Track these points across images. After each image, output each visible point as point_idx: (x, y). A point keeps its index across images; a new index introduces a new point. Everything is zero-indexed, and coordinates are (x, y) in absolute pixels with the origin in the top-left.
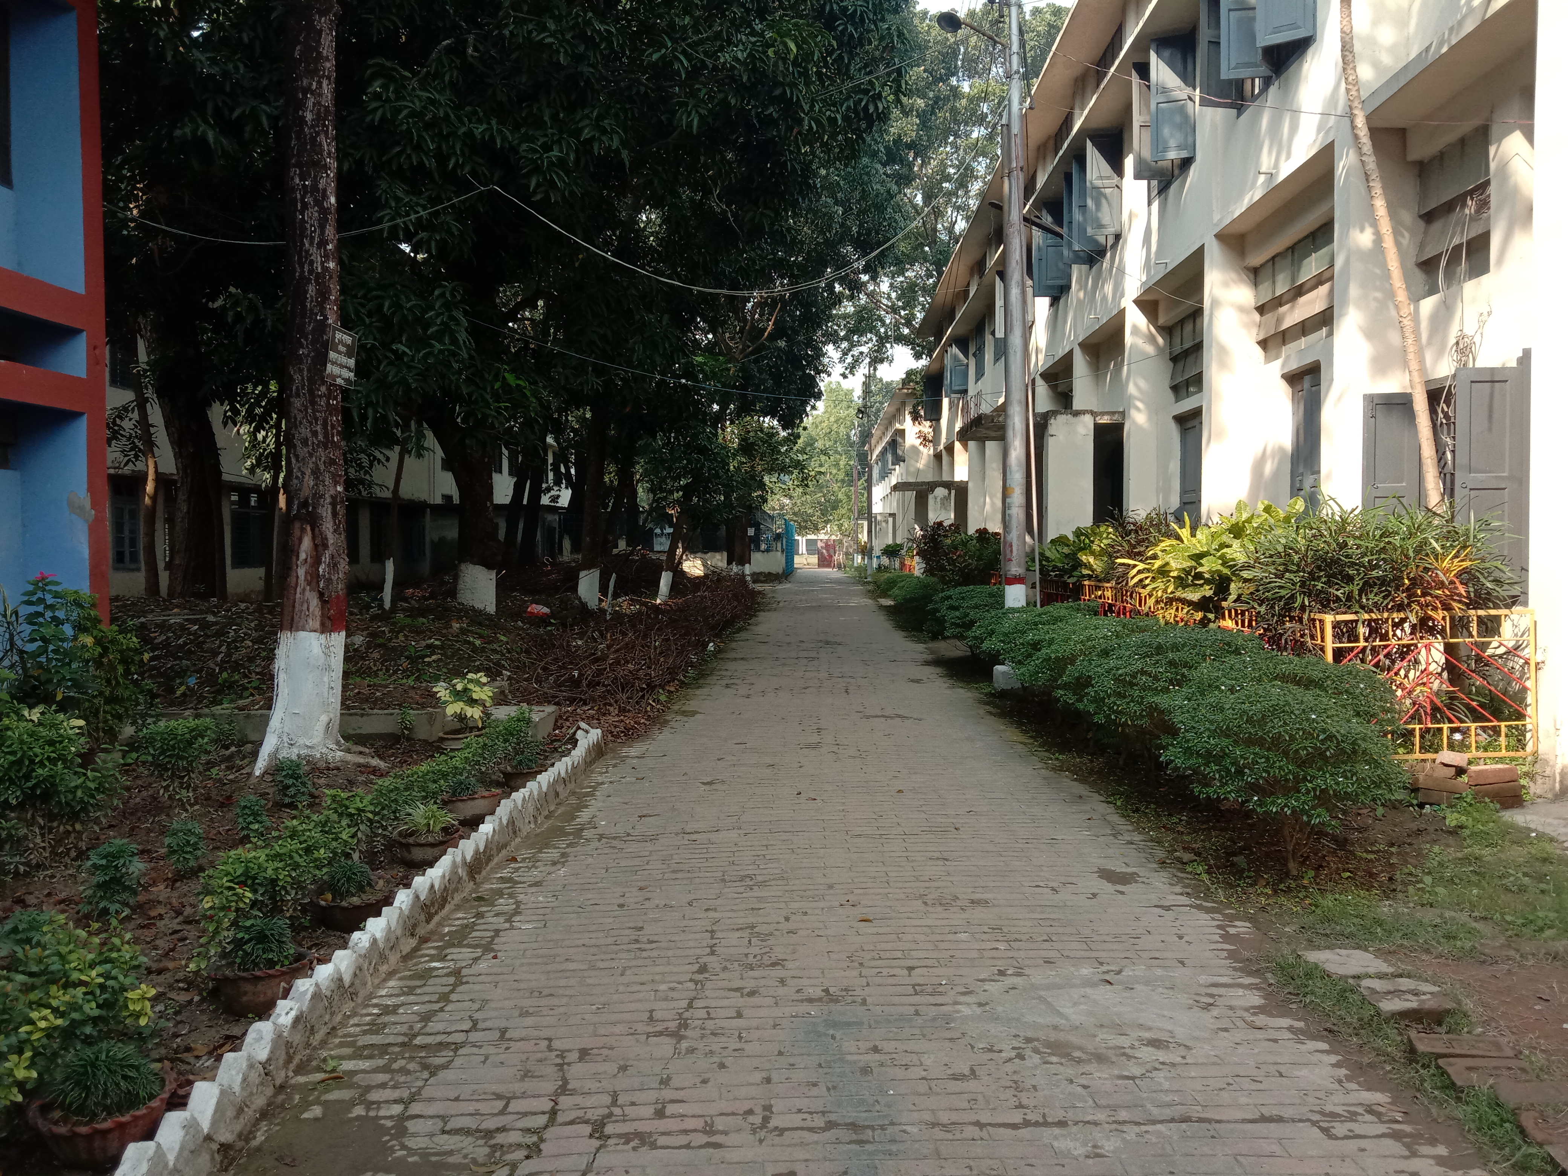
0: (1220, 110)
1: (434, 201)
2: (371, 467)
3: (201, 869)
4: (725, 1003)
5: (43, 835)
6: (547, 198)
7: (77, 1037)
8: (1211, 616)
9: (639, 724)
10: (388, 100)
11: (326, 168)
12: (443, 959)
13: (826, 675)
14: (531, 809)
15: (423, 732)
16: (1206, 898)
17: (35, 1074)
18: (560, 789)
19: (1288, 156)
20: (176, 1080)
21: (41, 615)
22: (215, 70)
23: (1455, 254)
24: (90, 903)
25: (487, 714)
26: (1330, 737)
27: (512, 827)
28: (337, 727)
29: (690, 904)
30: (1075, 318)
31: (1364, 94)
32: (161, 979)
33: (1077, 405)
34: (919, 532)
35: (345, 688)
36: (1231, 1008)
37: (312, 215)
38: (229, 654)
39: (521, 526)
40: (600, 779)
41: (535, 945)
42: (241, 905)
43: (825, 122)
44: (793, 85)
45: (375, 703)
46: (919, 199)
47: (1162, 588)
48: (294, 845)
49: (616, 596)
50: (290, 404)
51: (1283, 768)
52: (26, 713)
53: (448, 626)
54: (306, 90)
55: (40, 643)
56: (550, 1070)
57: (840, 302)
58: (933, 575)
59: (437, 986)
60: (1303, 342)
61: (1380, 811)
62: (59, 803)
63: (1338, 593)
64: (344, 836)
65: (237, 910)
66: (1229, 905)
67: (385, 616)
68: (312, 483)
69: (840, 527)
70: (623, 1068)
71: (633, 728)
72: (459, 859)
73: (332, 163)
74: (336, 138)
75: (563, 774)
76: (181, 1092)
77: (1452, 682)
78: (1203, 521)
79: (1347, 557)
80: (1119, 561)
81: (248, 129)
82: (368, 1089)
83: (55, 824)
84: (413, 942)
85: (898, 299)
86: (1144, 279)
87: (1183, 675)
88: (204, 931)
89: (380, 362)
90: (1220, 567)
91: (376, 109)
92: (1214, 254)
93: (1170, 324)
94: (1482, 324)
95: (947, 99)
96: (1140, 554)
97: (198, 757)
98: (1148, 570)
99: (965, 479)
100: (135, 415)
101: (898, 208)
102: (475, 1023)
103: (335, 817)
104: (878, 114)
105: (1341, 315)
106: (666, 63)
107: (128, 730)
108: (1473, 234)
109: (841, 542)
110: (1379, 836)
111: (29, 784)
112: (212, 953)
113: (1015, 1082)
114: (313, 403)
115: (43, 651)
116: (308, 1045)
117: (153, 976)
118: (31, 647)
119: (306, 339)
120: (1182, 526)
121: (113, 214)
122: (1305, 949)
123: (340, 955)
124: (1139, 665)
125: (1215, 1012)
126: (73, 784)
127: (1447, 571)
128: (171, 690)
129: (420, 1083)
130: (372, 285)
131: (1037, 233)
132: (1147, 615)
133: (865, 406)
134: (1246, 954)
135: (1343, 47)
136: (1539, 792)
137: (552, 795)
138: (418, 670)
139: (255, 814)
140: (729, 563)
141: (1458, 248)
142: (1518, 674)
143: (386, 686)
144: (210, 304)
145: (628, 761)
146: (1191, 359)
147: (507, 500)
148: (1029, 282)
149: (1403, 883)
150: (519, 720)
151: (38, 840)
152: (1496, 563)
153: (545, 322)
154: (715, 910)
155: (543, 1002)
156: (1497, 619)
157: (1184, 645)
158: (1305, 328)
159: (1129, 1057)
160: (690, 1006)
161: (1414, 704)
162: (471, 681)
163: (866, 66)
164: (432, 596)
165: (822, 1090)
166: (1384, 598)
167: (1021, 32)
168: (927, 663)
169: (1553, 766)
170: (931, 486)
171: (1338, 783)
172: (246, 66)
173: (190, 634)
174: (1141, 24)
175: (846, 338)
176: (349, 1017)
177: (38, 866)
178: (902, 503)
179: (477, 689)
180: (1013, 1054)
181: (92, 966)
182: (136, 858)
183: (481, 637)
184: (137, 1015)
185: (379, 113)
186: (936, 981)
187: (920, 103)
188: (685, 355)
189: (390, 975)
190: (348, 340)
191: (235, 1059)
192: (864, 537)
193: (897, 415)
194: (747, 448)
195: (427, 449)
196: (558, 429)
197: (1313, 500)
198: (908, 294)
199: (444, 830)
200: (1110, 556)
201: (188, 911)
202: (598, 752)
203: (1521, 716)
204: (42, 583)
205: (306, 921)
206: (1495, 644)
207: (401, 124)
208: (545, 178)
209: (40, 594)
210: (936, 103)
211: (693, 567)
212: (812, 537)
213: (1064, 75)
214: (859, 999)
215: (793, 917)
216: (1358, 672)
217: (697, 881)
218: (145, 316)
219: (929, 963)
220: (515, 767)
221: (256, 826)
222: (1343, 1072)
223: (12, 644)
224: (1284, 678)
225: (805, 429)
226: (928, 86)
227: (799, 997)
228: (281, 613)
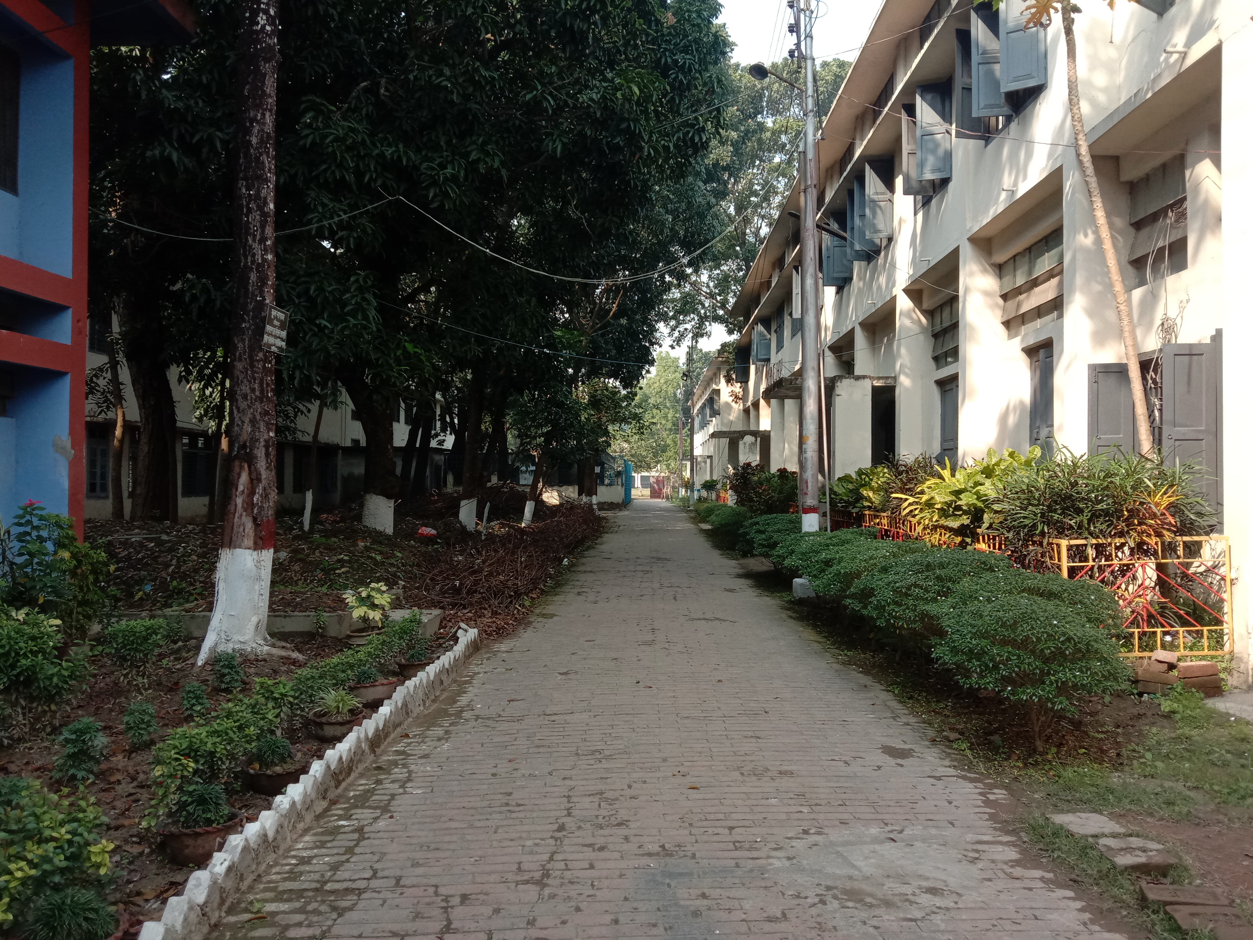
0: (972, 141)
1: (353, 207)
2: (295, 417)
3: (153, 742)
4: (580, 856)
5: (24, 714)
6: (442, 205)
7: (47, 884)
8: (968, 540)
9: (508, 624)
10: (318, 128)
11: (267, 181)
12: (349, 818)
13: (658, 585)
14: (421, 694)
15: (333, 631)
16: (969, 770)
17: (11, 917)
18: (444, 678)
19: (1025, 178)
20: (128, 920)
21: (29, 534)
22: (180, 105)
23: (1160, 253)
24: (61, 771)
25: (385, 616)
26: (1069, 639)
27: (405, 709)
28: (265, 626)
29: (550, 774)
30: (856, 302)
31: (1087, 129)
32: (118, 833)
33: (858, 371)
34: (731, 471)
35: (272, 594)
36: (993, 861)
37: (255, 218)
38: (178, 567)
39: (414, 465)
40: (476, 669)
41: (424, 807)
42: (186, 773)
43: (661, 150)
44: (636, 121)
45: (296, 607)
46: (732, 210)
47: (929, 518)
48: (229, 723)
49: (489, 520)
50: (234, 367)
51: (1031, 664)
52: (14, 614)
53: (355, 545)
54: (253, 120)
55: (27, 557)
56: (436, 912)
57: (670, 289)
58: (743, 505)
59: (343, 841)
60: (1039, 323)
61: (1107, 699)
62: (39, 687)
63: (1072, 522)
64: (270, 716)
65: (183, 777)
66: (988, 776)
67: (304, 537)
68: (250, 430)
69: (668, 466)
70: (497, 911)
71: (503, 628)
72: (362, 736)
73: (273, 178)
74: (276, 158)
75: (447, 666)
76: (132, 930)
77: (1163, 595)
78: (960, 463)
79: (1077, 493)
80: (894, 495)
81: (205, 150)
82: (287, 927)
83: (35, 705)
84: (325, 804)
85: (715, 287)
86: (911, 272)
87: (948, 588)
88: (154, 794)
89: (306, 334)
90: (975, 502)
91: (308, 135)
92: (967, 253)
93: (931, 308)
94: (1182, 309)
95: (755, 132)
96: (910, 490)
97: (152, 650)
98: (917, 503)
99: (769, 429)
100: (109, 375)
101: (716, 216)
102: (375, 872)
103: (263, 700)
104: (702, 143)
105: (1069, 302)
106: (537, 102)
107: (96, 628)
108: (1173, 239)
109: (668, 478)
110: (1107, 719)
111: (15, 672)
112: (161, 812)
113: (819, 924)
114: (252, 366)
115: (28, 563)
116: (238, 890)
117: (112, 832)
118: (19, 560)
119: (248, 316)
120: (944, 468)
121: (96, 216)
122: (1053, 813)
123: (266, 816)
124: (913, 579)
125: (980, 865)
126: (50, 672)
127: (1157, 505)
128: (132, 595)
129: (330, 923)
130: (301, 273)
131: (826, 236)
132: (917, 539)
133: (689, 371)
134: (1004, 816)
135: (1070, 92)
136: (1235, 683)
137: (438, 682)
138: (331, 580)
139: (197, 698)
140: (580, 494)
141: (1162, 249)
142: (1216, 588)
143: (305, 593)
144: (171, 288)
145: (499, 654)
146: (948, 336)
147: (403, 444)
148: (820, 275)
149: (1128, 758)
150: (411, 621)
151: (20, 718)
152: (1199, 499)
153: (437, 304)
154: (571, 779)
155: (430, 855)
156: (1199, 544)
157: (949, 564)
158: (1040, 312)
159: (911, 903)
160: (551, 859)
161: (1133, 612)
162: (373, 589)
163: (692, 106)
164: (343, 520)
165: (660, 930)
166: (1108, 526)
167: (815, 80)
168: (739, 576)
169: (1247, 663)
170: (742, 435)
171: (1075, 677)
172: (204, 101)
173: (147, 550)
174: (909, 74)
175: (674, 317)
176: (272, 866)
177: (20, 740)
178: (718, 447)
179: (378, 596)
180: (817, 900)
181: (62, 824)
182: (101, 733)
183: (381, 553)
184: (98, 866)
185: (310, 138)
186: (751, 838)
187: (734, 135)
188: (548, 330)
189: (306, 831)
190: (282, 316)
191: (178, 902)
192: (687, 474)
193: (714, 378)
194: (595, 403)
195: (342, 402)
196: (445, 387)
197: (1048, 446)
198: (723, 283)
199: (351, 711)
200: (886, 491)
201: (142, 777)
202: (475, 647)
203: (1219, 622)
204: (29, 509)
205: (237, 786)
206: (1196, 564)
207: (328, 147)
208: (441, 190)
209: (28, 517)
210: (746, 135)
211: (551, 497)
212: (643, 474)
213: (848, 114)
214: (689, 854)
215: (635, 785)
216: (1089, 586)
217: (556, 754)
218: (119, 296)
219: (746, 823)
220: (408, 660)
221: (198, 708)
222: (1087, 916)
223: (4, 558)
224: (1031, 591)
225: (641, 388)
226: (740, 122)
227: (641, 851)
228: (222, 534)
